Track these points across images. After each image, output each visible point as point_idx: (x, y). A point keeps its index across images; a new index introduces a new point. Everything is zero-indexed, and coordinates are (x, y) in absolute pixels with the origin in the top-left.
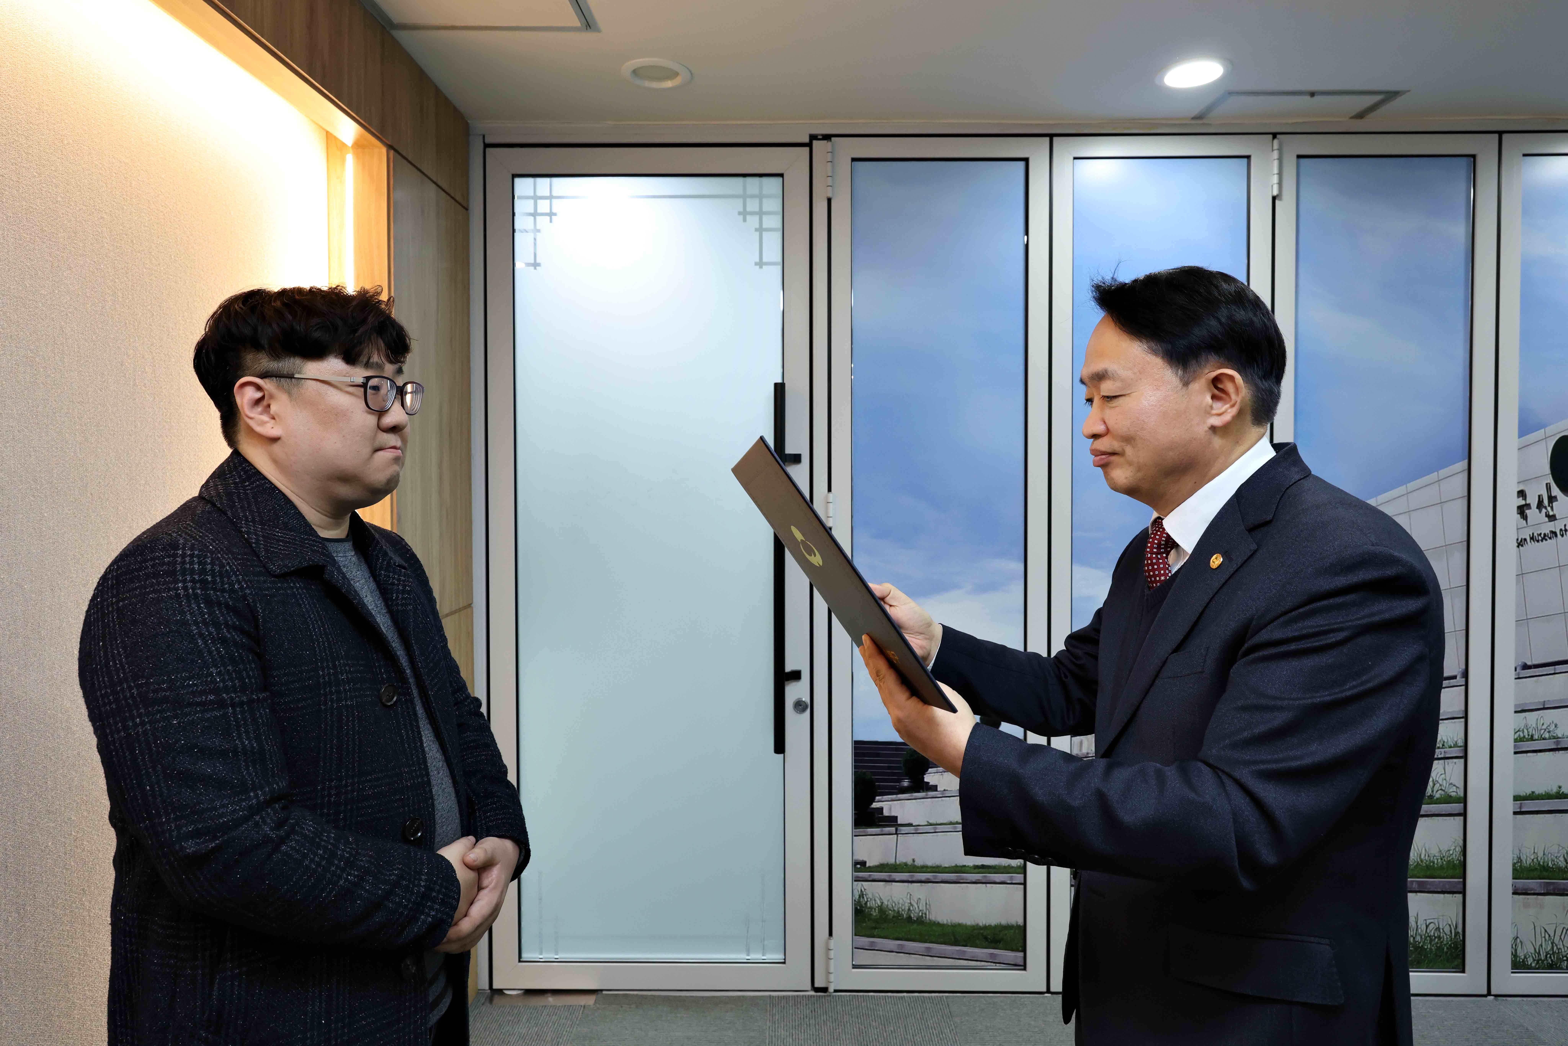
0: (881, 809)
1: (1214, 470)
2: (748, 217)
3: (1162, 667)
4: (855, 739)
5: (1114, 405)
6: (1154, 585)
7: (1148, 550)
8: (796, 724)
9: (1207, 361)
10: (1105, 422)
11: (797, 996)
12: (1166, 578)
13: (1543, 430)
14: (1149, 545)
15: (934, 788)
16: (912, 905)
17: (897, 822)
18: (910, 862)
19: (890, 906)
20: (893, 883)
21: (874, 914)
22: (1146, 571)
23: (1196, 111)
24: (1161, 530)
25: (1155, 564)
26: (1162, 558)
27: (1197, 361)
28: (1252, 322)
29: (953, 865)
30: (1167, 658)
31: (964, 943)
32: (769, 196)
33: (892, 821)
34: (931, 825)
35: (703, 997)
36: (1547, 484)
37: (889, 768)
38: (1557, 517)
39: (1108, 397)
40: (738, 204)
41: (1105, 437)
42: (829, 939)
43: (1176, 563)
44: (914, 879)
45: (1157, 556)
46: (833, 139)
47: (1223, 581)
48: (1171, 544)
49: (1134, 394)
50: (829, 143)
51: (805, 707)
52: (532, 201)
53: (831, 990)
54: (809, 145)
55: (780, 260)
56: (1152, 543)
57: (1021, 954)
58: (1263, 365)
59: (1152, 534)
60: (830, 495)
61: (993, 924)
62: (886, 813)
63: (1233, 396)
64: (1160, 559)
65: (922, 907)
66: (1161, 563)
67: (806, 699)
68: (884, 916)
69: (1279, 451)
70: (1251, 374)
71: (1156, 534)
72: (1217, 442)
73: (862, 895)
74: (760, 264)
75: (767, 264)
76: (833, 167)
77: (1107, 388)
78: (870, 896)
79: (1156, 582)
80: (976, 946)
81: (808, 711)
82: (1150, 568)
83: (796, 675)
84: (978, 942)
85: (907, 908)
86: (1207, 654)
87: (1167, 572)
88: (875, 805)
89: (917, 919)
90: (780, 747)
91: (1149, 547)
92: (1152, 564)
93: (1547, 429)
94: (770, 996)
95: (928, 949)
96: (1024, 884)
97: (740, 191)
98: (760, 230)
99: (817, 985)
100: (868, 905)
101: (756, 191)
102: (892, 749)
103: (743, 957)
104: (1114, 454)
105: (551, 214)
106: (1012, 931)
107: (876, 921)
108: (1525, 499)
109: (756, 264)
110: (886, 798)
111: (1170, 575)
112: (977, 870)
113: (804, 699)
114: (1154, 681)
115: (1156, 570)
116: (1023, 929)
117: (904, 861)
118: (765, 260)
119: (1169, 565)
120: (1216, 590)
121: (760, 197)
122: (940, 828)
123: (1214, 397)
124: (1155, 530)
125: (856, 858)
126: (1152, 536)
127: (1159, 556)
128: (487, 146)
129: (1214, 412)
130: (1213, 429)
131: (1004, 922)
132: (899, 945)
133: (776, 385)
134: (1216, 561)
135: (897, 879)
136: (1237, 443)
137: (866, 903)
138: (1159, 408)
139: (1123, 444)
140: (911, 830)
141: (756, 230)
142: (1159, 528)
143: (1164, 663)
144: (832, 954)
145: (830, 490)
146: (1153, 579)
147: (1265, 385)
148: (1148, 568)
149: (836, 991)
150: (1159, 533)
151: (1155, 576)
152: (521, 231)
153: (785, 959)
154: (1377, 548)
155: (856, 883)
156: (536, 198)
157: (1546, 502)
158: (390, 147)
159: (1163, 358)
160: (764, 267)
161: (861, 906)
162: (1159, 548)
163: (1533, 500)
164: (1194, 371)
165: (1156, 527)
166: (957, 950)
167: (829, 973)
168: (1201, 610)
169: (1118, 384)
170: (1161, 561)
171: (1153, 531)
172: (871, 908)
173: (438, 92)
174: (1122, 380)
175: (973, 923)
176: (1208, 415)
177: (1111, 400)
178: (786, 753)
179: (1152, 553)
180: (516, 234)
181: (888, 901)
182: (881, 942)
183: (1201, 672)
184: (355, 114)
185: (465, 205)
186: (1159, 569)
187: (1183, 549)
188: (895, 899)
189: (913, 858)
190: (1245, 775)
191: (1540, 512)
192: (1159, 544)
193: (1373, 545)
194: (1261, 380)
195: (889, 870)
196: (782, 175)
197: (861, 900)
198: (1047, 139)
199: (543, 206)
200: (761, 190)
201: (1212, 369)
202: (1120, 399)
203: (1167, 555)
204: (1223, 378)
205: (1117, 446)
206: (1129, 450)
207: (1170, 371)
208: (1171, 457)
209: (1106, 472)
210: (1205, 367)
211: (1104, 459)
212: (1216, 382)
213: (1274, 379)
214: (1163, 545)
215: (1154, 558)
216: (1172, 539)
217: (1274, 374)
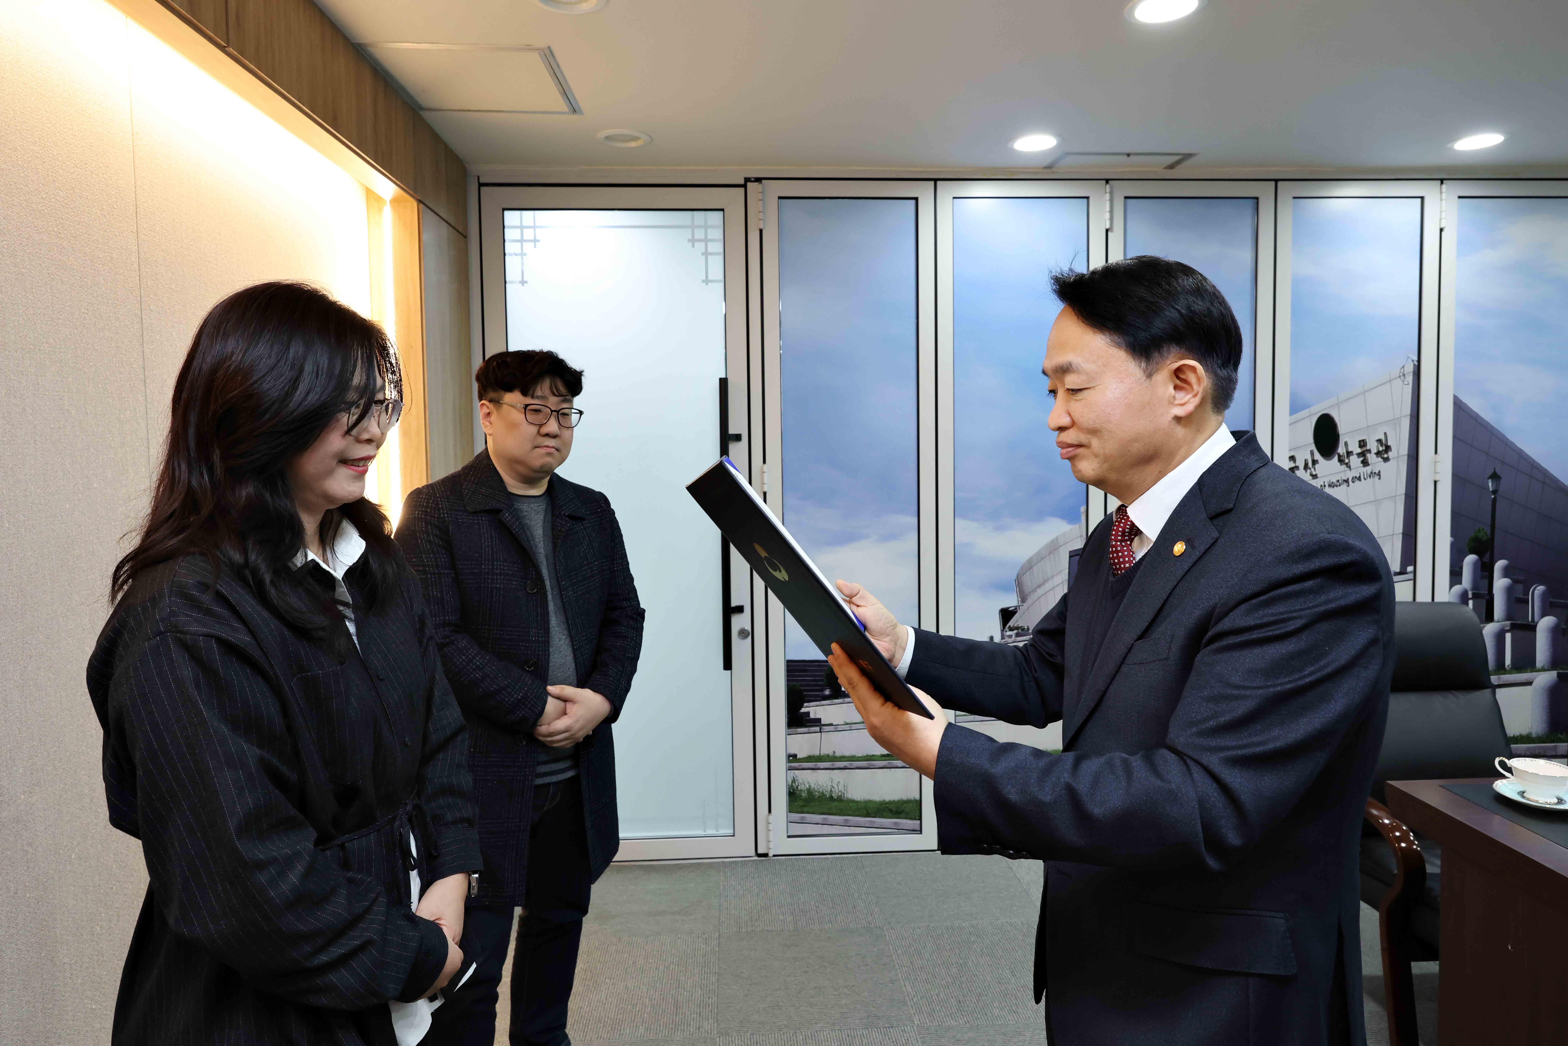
0: (808, 713)
1: (1177, 459)
2: (696, 244)
3: (1127, 654)
4: (787, 659)
5: (1079, 398)
6: (1119, 572)
7: (1113, 537)
8: (740, 648)
9: (1169, 351)
10: (1070, 415)
11: (744, 861)
12: (1130, 565)
13: (1308, 409)
14: (1114, 533)
16: (833, 787)
17: (820, 722)
18: (831, 753)
19: (816, 789)
20: (819, 771)
21: (804, 795)
22: (1111, 559)
23: (1046, 163)
24: (1125, 518)
25: (1120, 551)
26: (1126, 545)
27: (1159, 351)
28: (1209, 311)
29: (865, 755)
30: (1133, 644)
31: (874, 815)
32: (712, 227)
33: (817, 722)
34: (847, 724)
35: (669, 865)
36: (1311, 451)
37: (814, 681)
38: (1318, 476)
39: (1072, 390)
40: (688, 233)
41: (1071, 429)
42: (769, 815)
43: (1141, 550)
44: (835, 767)
45: (1121, 544)
46: (763, 181)
47: (1186, 568)
48: (1135, 532)
49: (1100, 387)
50: (760, 186)
51: (749, 634)
52: (519, 230)
53: (771, 854)
54: (744, 186)
55: (722, 278)
56: (1117, 531)
57: (918, 822)
58: (1221, 353)
59: (1116, 522)
60: (765, 466)
61: (896, 800)
62: (812, 716)
63: (1195, 387)
64: (1124, 546)
65: (841, 788)
66: (1125, 551)
67: (749, 628)
68: (811, 797)
69: (1239, 440)
70: (1211, 363)
71: (1120, 522)
72: (1180, 431)
73: (794, 781)
74: (707, 281)
75: (712, 281)
76: (764, 205)
77: (1071, 381)
78: (801, 781)
79: (1121, 569)
80: (884, 817)
81: (750, 638)
82: (1115, 555)
83: (740, 609)
84: (885, 814)
85: (829, 789)
86: (1171, 641)
87: (1132, 559)
88: (803, 710)
89: (837, 798)
90: (728, 665)
91: (1113, 535)
92: (1117, 552)
93: (1311, 409)
94: (723, 862)
95: (846, 821)
97: (689, 222)
98: (706, 254)
99: (759, 852)
100: (799, 788)
101: (702, 223)
103: (701, 832)
104: (1080, 446)
105: (535, 241)
106: (911, 804)
107: (806, 800)
108: (1295, 462)
109: (703, 281)
110: (812, 704)
111: (1134, 562)
112: (884, 758)
113: (746, 628)
114: (1120, 667)
115: (1121, 557)
116: (919, 802)
117: (827, 753)
118: (710, 278)
119: (1133, 553)
120: (1179, 578)
121: (706, 227)
122: (854, 727)
123: (1176, 388)
124: (1119, 518)
125: (788, 752)
126: (1117, 524)
127: (1123, 544)
128: (481, 185)
129: (1177, 402)
130: (1178, 419)
131: (905, 798)
132: (824, 818)
133: (721, 379)
134: (1179, 548)
135: (821, 768)
136: (1199, 431)
137: (797, 787)
138: (1124, 400)
139: (1089, 436)
140: (831, 728)
141: (703, 254)
142: (1124, 516)
143: (1130, 650)
144: (771, 827)
145: (764, 462)
146: (1118, 566)
147: (1223, 373)
148: (1113, 555)
149: (774, 856)
150: (1123, 521)
151: (1120, 563)
152: (511, 255)
153: (734, 833)
154: (1333, 535)
155: (789, 772)
156: (522, 227)
157: (1310, 464)
158: (420, 201)
159: (1125, 350)
160: (709, 284)
161: (794, 790)
162: (1123, 535)
163: (1300, 463)
164: (1157, 363)
165: (1121, 515)
166: (869, 821)
167: (768, 842)
168: (1165, 597)
169: (1083, 377)
170: (1125, 548)
171: (1118, 518)
172: (801, 790)
173: (446, 147)
174: (1087, 374)
175: (881, 799)
176: (1171, 406)
177: (1076, 393)
178: (733, 670)
179: (1116, 541)
180: (506, 257)
181: (815, 784)
182: (809, 817)
183: (1166, 659)
184: (395, 178)
185: (465, 234)
186: (1123, 556)
187: (1147, 537)
188: (820, 783)
189: (834, 750)
190: (1214, 761)
191: (1306, 472)
192: (1123, 532)
193: (1329, 533)
194: (1220, 369)
195: (815, 761)
196: (723, 210)
197: (794, 784)
198: (933, 183)
199: (528, 234)
200: (706, 222)
201: (1174, 360)
202: (1086, 393)
203: (1131, 542)
204: (1185, 369)
205: (1083, 438)
206: (1095, 442)
207: (1133, 363)
208: (1136, 448)
209: (1073, 465)
210: (1167, 358)
211: (1070, 451)
212: (1178, 373)
213: (1231, 367)
214: (1127, 533)
215: (1119, 545)
216: (1136, 527)
217: (1232, 362)
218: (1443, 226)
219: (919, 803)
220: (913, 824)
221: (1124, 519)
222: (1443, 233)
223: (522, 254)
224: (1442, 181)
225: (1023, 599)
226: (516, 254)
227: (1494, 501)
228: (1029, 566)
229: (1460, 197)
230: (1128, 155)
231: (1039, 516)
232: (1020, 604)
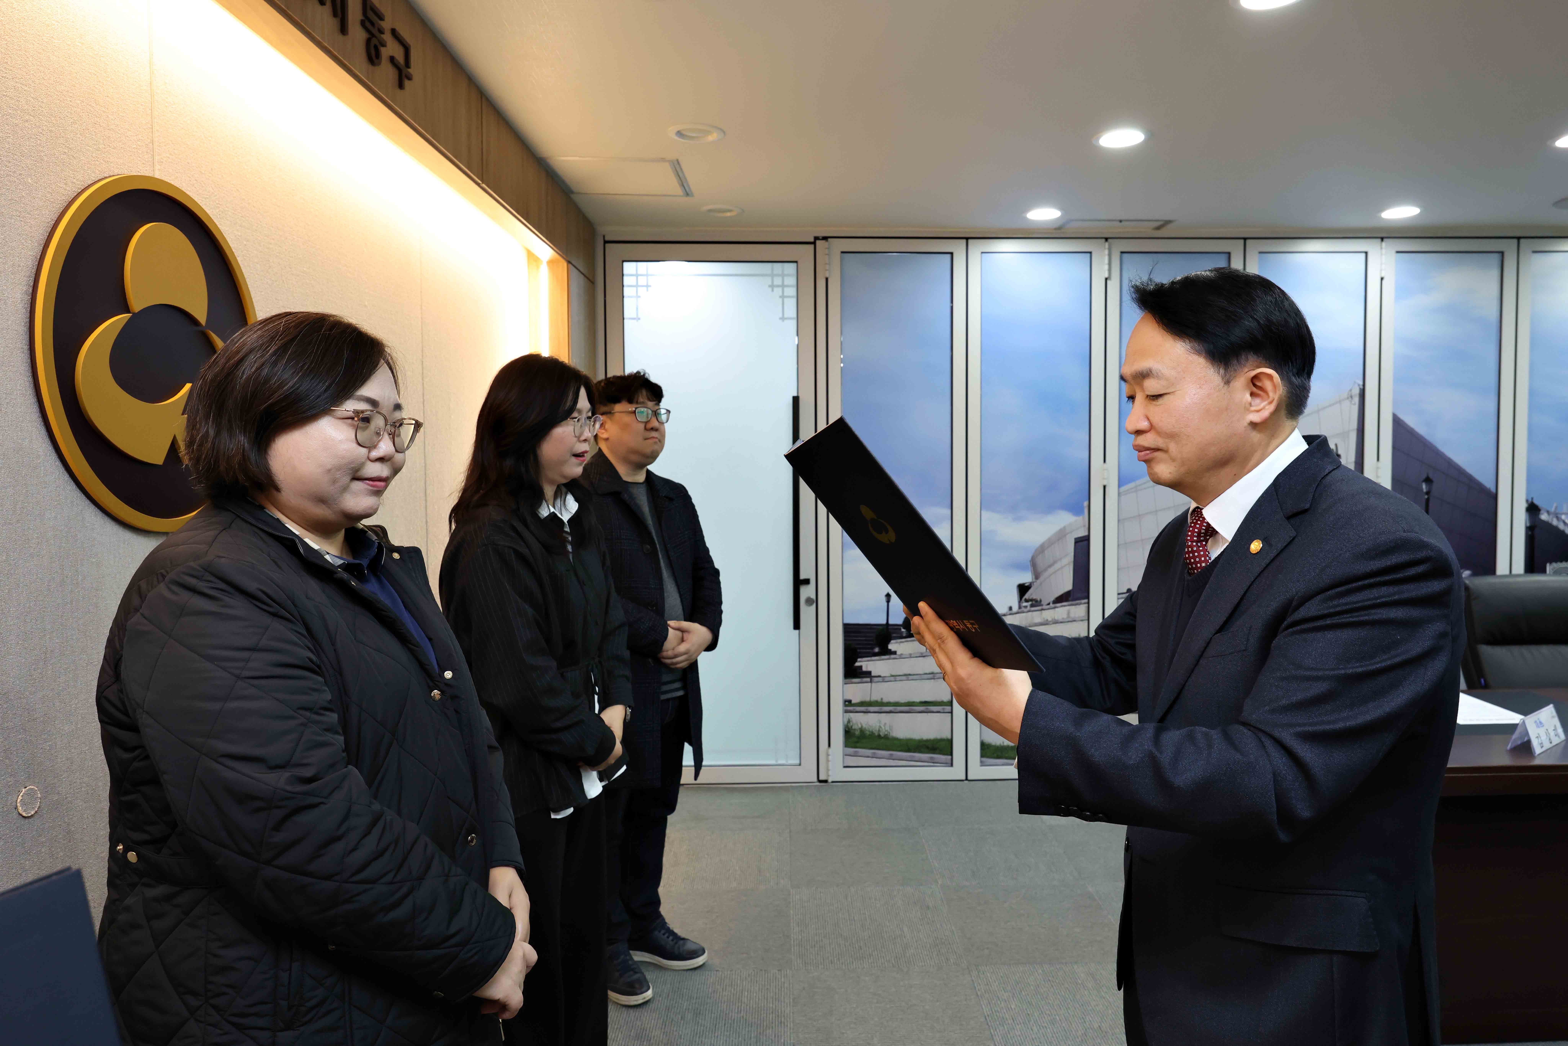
0: (861, 667)
1: (1252, 463)
2: (775, 289)
3: (1206, 648)
4: (844, 622)
5: (1158, 403)
6: (1195, 571)
7: (1189, 538)
8: (807, 613)
9: (1247, 360)
10: (1148, 419)
11: (808, 786)
12: (1206, 564)
14: (1190, 533)
15: (895, 653)
16: (881, 727)
17: (871, 674)
18: (879, 700)
19: (867, 728)
20: (869, 714)
21: (857, 733)
22: (1186, 559)
23: (1056, 226)
24: (1201, 519)
25: (1195, 551)
26: (1202, 546)
27: (1238, 359)
28: (1286, 322)
30: (1211, 639)
32: (788, 275)
33: (868, 674)
34: (893, 676)
37: (866, 640)
39: (1153, 396)
40: (768, 280)
41: (1149, 433)
42: (829, 749)
43: (1215, 551)
44: (882, 711)
45: (1197, 544)
46: (829, 239)
47: (1264, 566)
48: (1211, 532)
49: (1178, 392)
50: (827, 242)
51: (813, 602)
52: (635, 278)
53: (830, 780)
54: (814, 243)
55: (795, 316)
56: (1193, 532)
57: (949, 757)
58: (1297, 363)
59: (1191, 523)
61: (932, 739)
62: (864, 669)
63: (1271, 394)
64: (1200, 547)
65: (887, 728)
66: (1201, 551)
67: (813, 597)
68: (863, 735)
69: (1311, 444)
70: (1286, 372)
71: (1196, 523)
72: (1255, 436)
73: (849, 721)
74: (783, 318)
75: (786, 319)
76: (829, 258)
77: (1152, 386)
78: (854, 722)
79: (1197, 568)
80: (922, 752)
81: (815, 605)
82: (1191, 555)
83: (807, 582)
84: (923, 750)
85: (878, 729)
86: (1250, 635)
88: (857, 664)
89: (884, 736)
90: (797, 626)
91: (1189, 536)
92: (1193, 552)
94: (791, 787)
95: (891, 754)
96: (952, 712)
97: (769, 272)
98: (783, 297)
99: (821, 778)
100: (853, 728)
101: (780, 272)
102: (868, 629)
103: (773, 762)
104: (1157, 450)
105: (647, 286)
106: (944, 743)
107: (858, 738)
109: (780, 319)
110: (864, 659)
111: (1210, 561)
114: (1198, 661)
115: (1197, 557)
117: (876, 699)
118: (786, 316)
119: (1209, 553)
120: (1254, 575)
121: (783, 276)
122: (898, 678)
123: (1252, 394)
124: (1195, 519)
125: (845, 698)
126: (1193, 525)
127: (1199, 544)
128: (606, 242)
129: (1253, 408)
130: (1253, 425)
131: (939, 737)
132: (873, 753)
133: (794, 397)
134: (1256, 546)
135: (871, 711)
137: (852, 727)
138: (1202, 406)
139: (1167, 440)
140: (880, 679)
141: (780, 297)
142: (1199, 517)
143: (1208, 643)
144: (830, 758)
146: (1194, 566)
147: (1296, 381)
148: (1189, 555)
149: (833, 782)
150: (1199, 522)
151: (1195, 563)
152: (628, 297)
153: (800, 762)
154: (1409, 534)
155: (845, 714)
156: (637, 275)
158: (569, 262)
159: (1205, 358)
160: (785, 321)
161: (849, 728)
162: (1199, 536)
164: (1235, 370)
165: (1196, 517)
166: (909, 755)
167: (828, 770)
168: (1244, 593)
169: (1163, 383)
170: (1201, 549)
171: (1192, 519)
172: (855, 729)
174: (1167, 379)
175: (920, 738)
176: (1247, 412)
177: (1157, 399)
178: (801, 630)
179: (1192, 541)
180: (624, 299)
181: (866, 725)
182: (861, 751)
183: (1245, 651)
185: (593, 282)
186: (1200, 556)
187: (1222, 537)
188: (870, 724)
189: (882, 697)
192: (1199, 533)
193: (1404, 532)
194: (1295, 376)
195: (866, 706)
196: (796, 262)
197: (849, 724)
198: (964, 241)
199: (642, 281)
200: (783, 271)
201: (1253, 368)
202: (1166, 398)
203: (1207, 542)
204: (1262, 377)
205: (1160, 442)
206: (1173, 447)
207: (1212, 370)
208: (1213, 451)
209: (1149, 467)
210: (1244, 366)
211: (1148, 454)
212: (1254, 380)
213: (1305, 376)
214: (1203, 533)
215: (1195, 546)
216: (1213, 528)
217: (1306, 371)
218: (1383, 275)
219: (951, 741)
220: (946, 758)
221: (1200, 521)
222: (1384, 282)
223: (638, 297)
224: (1382, 239)
225: (1037, 576)
226: (631, 297)
227: (1428, 501)
228: (1042, 549)
229: (1398, 252)
230: (1121, 221)
231: (1050, 509)
232: (1034, 580)
